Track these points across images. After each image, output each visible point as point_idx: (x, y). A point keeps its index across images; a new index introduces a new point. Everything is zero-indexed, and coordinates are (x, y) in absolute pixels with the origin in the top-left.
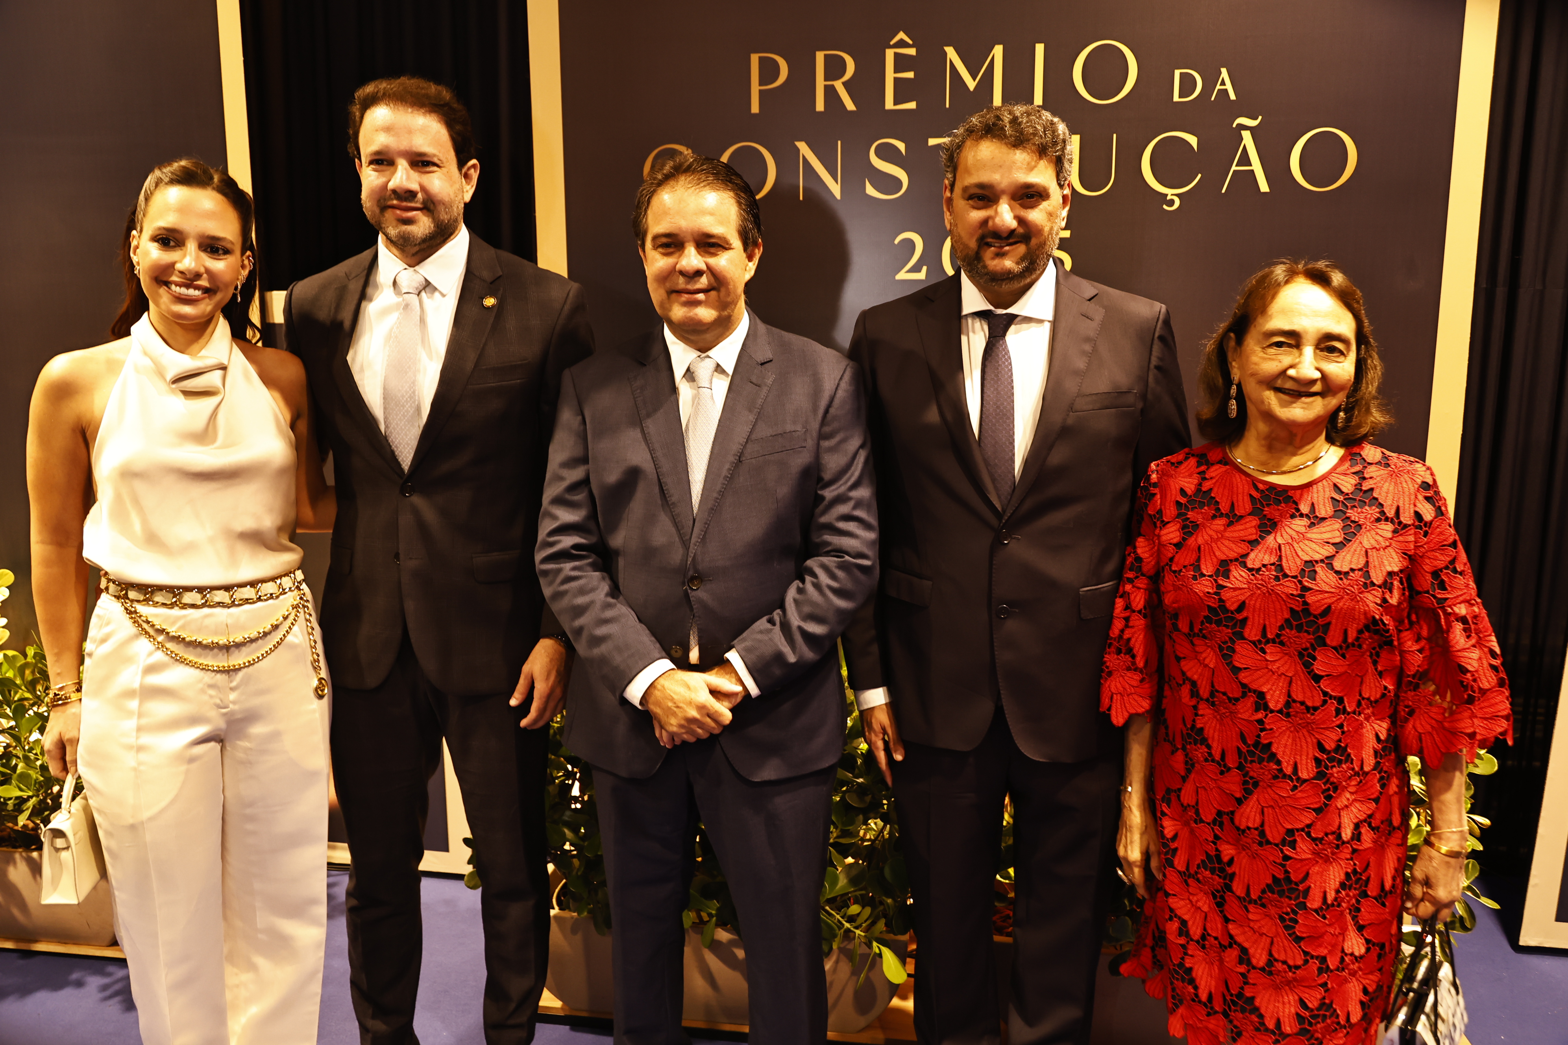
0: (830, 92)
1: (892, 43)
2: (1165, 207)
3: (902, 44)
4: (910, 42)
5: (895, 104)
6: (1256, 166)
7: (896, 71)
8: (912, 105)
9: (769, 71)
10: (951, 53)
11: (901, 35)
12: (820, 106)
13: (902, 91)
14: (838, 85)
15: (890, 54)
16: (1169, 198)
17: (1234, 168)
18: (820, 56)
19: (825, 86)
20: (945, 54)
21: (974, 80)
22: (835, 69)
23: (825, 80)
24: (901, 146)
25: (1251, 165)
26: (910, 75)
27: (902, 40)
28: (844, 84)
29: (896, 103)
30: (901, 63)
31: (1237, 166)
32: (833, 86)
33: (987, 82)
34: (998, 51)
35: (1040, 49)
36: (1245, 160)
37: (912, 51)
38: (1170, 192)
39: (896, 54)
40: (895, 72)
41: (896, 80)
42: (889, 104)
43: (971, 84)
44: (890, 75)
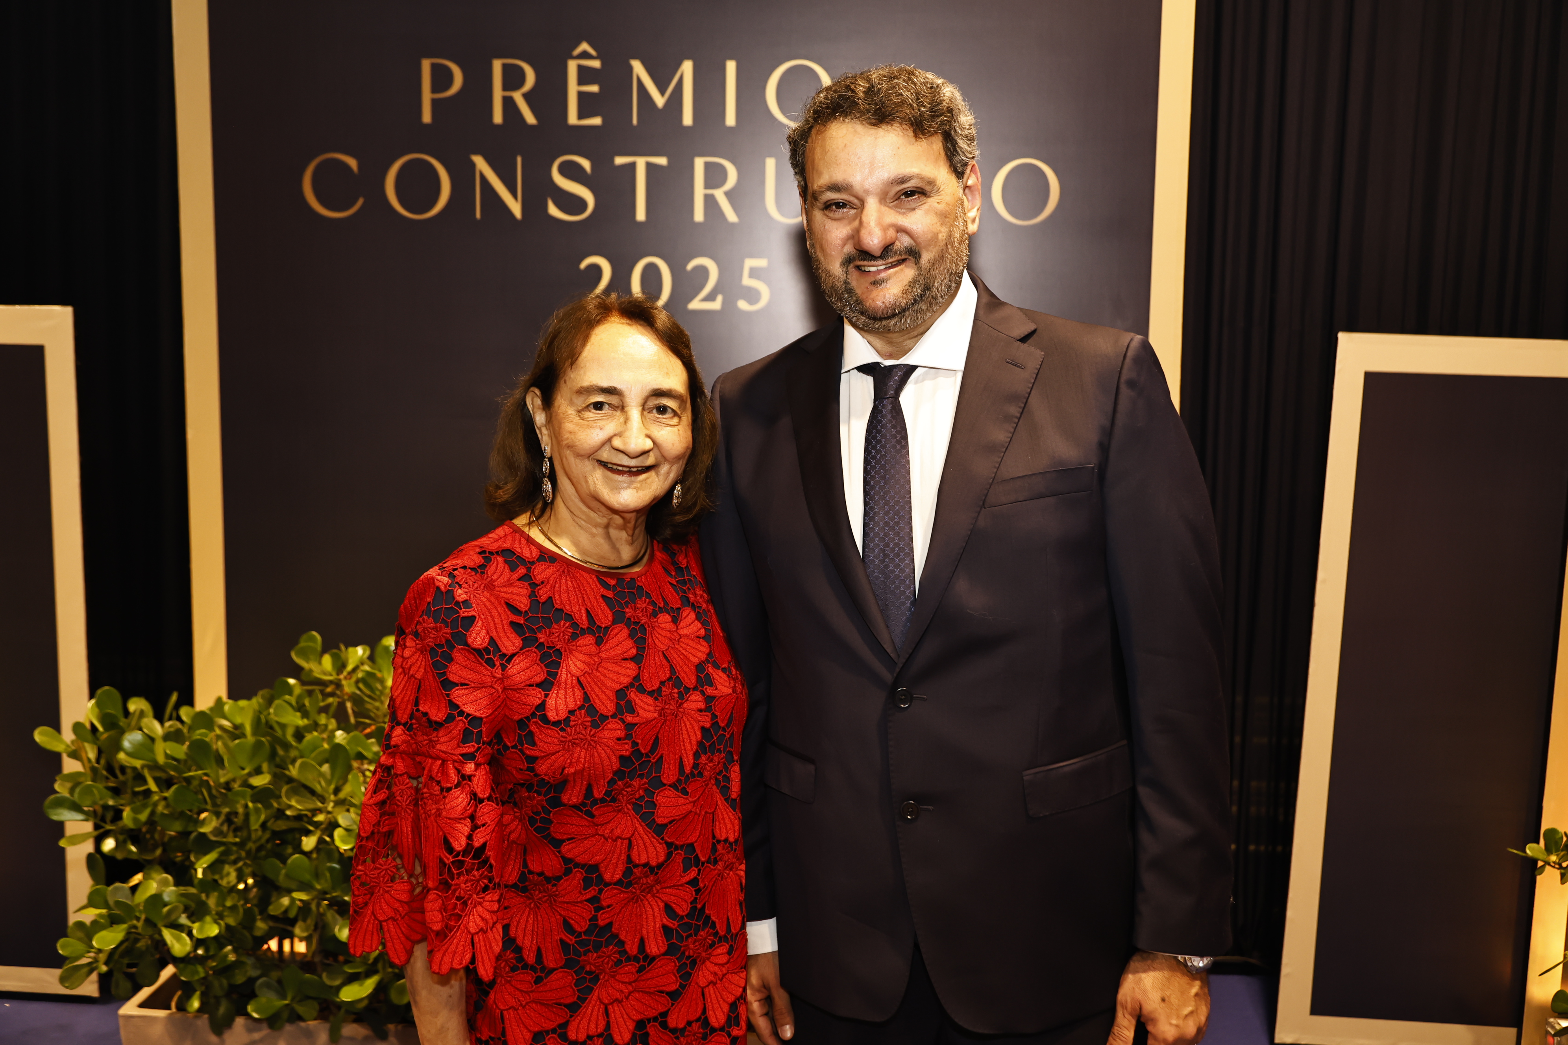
0: (509, 103)
1: (575, 53)
3: (585, 55)
4: (594, 54)
5: (579, 119)
7: (581, 82)
8: (597, 121)
9: (442, 79)
10: (638, 68)
11: (585, 46)
12: (496, 119)
13: (587, 105)
14: (518, 96)
18: (497, 66)
19: (504, 97)
20: (632, 68)
21: (663, 97)
22: (513, 79)
23: (503, 90)
24: (586, 164)
26: (594, 88)
27: (585, 51)
28: (522, 95)
29: (581, 116)
30: (585, 76)
32: (511, 97)
33: (676, 100)
34: (687, 67)
35: (731, 64)
37: (596, 64)
40: (578, 85)
41: (580, 93)
42: (573, 118)
43: (660, 101)
44: (573, 89)
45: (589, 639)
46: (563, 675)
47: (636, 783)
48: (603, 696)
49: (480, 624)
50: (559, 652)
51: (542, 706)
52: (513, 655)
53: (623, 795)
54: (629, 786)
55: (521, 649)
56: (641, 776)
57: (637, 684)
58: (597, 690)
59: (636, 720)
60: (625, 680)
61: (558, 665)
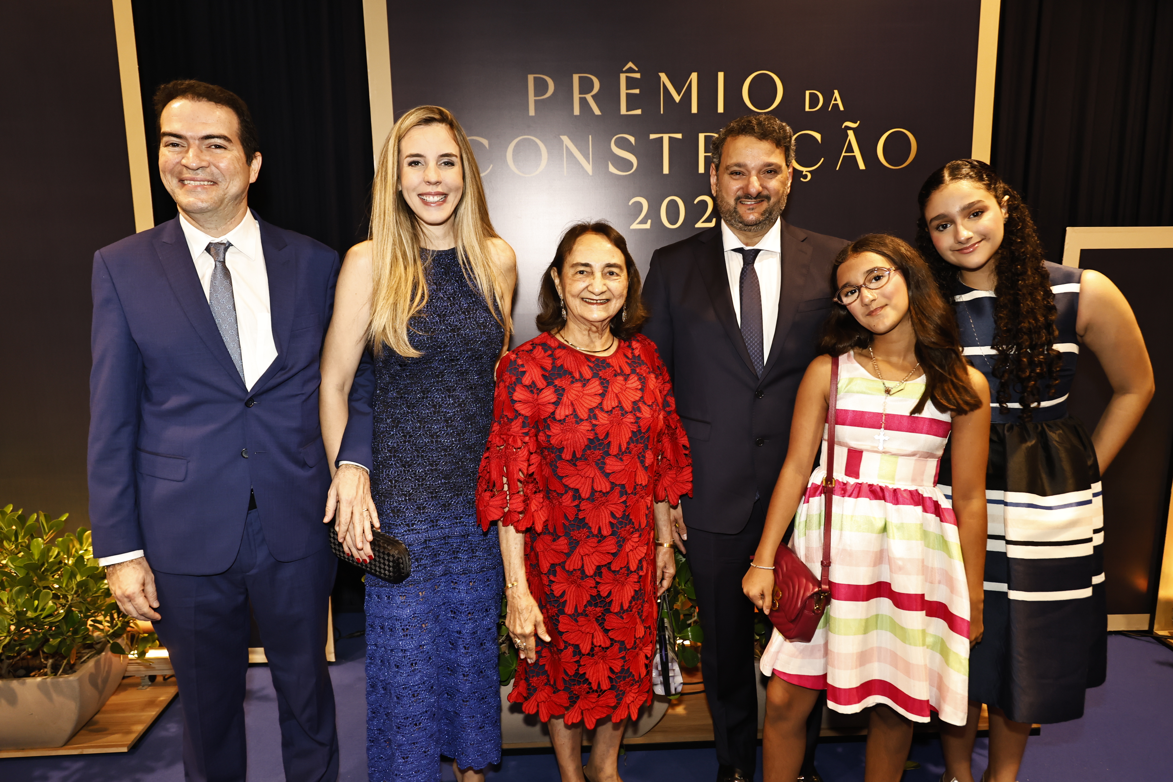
0: (583, 102)
1: (624, 69)
2: (801, 179)
3: (630, 70)
4: (637, 69)
5: (627, 111)
6: (857, 153)
8: (639, 112)
9: (541, 87)
10: (663, 77)
11: (630, 65)
12: (577, 111)
13: (632, 102)
14: (589, 97)
15: (623, 77)
16: (803, 174)
17: (843, 154)
18: (576, 78)
19: (580, 98)
20: (660, 78)
21: (679, 95)
22: (586, 86)
23: (580, 94)
24: (632, 139)
25: (854, 153)
26: (637, 91)
27: (630, 68)
28: (593, 96)
29: (628, 109)
30: (631, 83)
31: (845, 153)
32: (585, 98)
33: (687, 97)
34: (694, 76)
35: (721, 75)
36: (850, 149)
37: (638, 76)
38: (804, 170)
39: (627, 77)
40: (627, 89)
41: (627, 94)
42: (623, 111)
43: (677, 98)
44: (623, 91)
45: (579, 384)
46: (565, 399)
47: (597, 452)
48: (582, 411)
49: (528, 375)
50: (564, 389)
51: (553, 413)
52: (543, 389)
53: (590, 458)
54: (593, 454)
55: (546, 387)
56: (599, 449)
57: (600, 406)
58: (579, 407)
59: (597, 423)
60: (594, 405)
61: (562, 395)
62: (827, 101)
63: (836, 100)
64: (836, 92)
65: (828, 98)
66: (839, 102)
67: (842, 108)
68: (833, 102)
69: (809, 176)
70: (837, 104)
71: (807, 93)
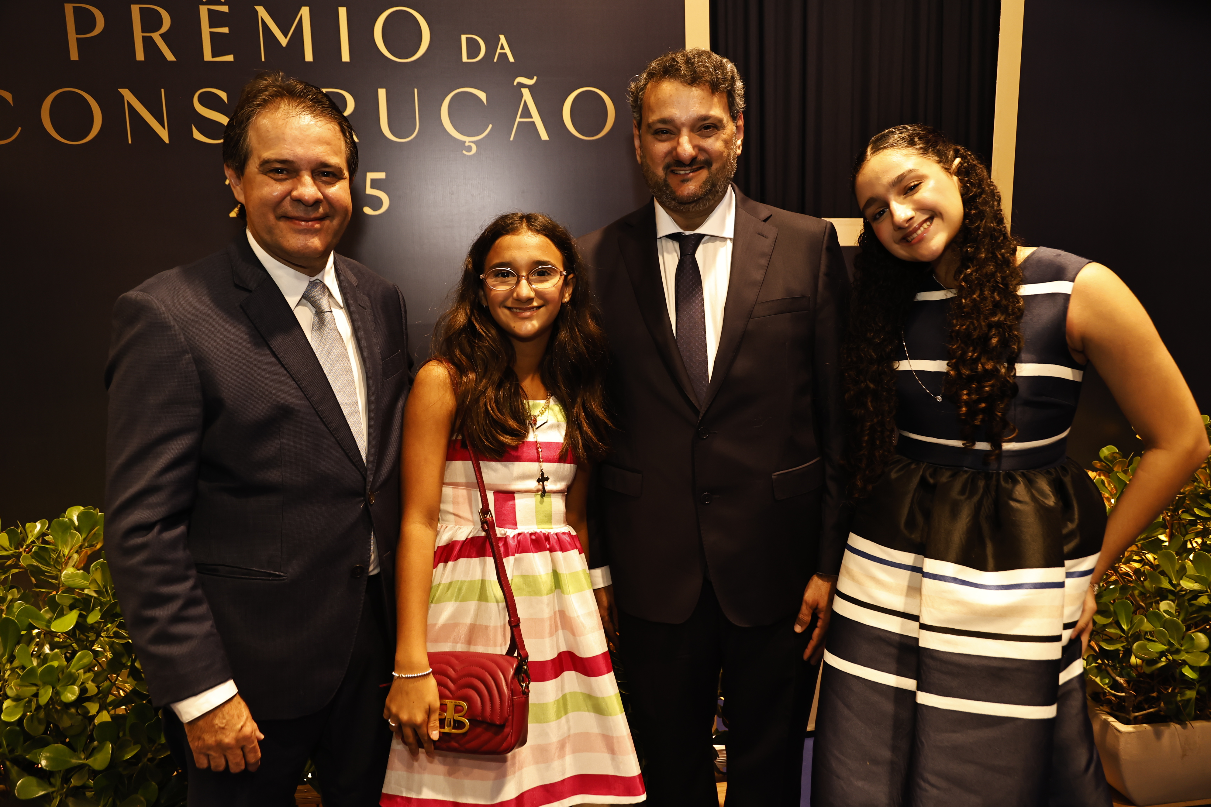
0: (149, 43)
2: (464, 152)
5: (213, 57)
6: (536, 118)
7: (211, 25)
8: (231, 58)
9: (84, 21)
10: (260, 10)
12: (140, 56)
13: (219, 44)
14: (157, 37)
15: (203, 10)
16: (467, 144)
17: (518, 119)
18: (135, 9)
20: (256, 13)
21: (286, 38)
22: (151, 22)
23: (143, 31)
24: (223, 94)
25: (532, 117)
26: (224, 30)
28: (161, 35)
29: (214, 55)
30: (214, 19)
31: (520, 117)
33: (297, 39)
34: (305, 12)
35: (342, 12)
36: (526, 113)
37: (224, 9)
38: (467, 139)
39: (208, 10)
40: (210, 27)
41: (212, 34)
42: (209, 56)
43: (284, 41)
44: (206, 31)
62: (491, 50)
63: (502, 48)
64: (502, 37)
65: (492, 45)
66: (507, 50)
67: (511, 60)
68: (499, 51)
69: (474, 148)
70: (505, 54)
71: (464, 38)
